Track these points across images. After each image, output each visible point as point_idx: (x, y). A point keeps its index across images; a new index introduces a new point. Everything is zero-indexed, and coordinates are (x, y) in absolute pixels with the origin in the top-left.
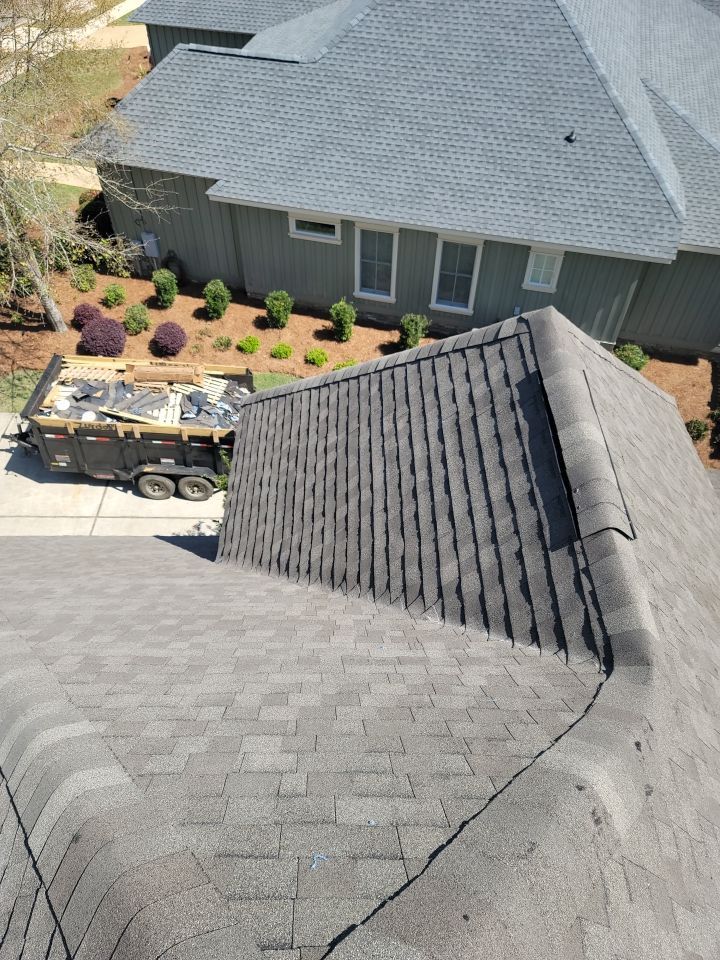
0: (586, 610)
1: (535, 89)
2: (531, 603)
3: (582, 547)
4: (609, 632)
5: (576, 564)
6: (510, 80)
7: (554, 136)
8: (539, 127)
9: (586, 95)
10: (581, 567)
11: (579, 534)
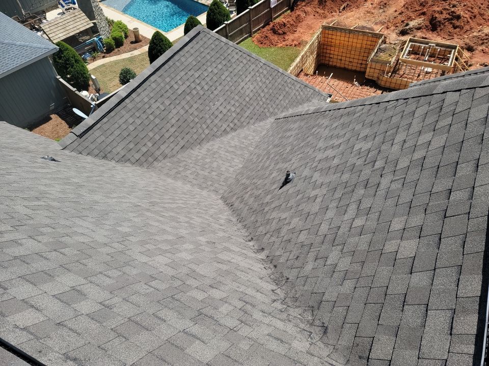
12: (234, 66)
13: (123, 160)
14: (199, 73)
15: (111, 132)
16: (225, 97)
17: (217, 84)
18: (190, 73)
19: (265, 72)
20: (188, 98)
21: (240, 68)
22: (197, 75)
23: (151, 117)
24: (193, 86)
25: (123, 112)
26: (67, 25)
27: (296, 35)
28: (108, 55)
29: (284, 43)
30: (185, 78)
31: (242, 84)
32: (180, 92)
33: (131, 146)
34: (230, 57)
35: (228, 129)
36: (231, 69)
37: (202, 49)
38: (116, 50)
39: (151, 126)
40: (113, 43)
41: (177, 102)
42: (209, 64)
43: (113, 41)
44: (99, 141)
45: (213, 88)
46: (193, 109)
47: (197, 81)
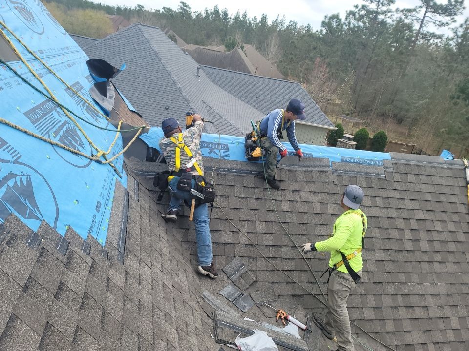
1: (151, 89)
6: (140, 85)
7: (159, 106)
8: (152, 102)
9: (173, 93)
14: (428, 216)
16: (453, 290)
17: (451, 258)
24: (400, 223)
39: (274, 217)
45: (438, 257)
47: (414, 225)
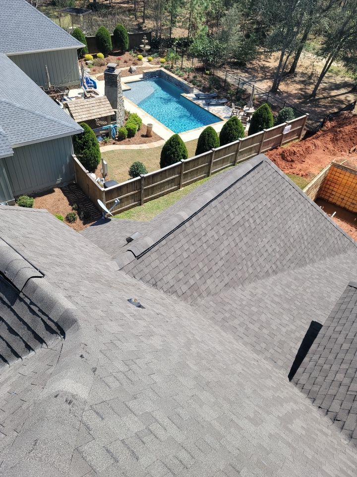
0: (42, 319)
2: (18, 335)
3: (24, 295)
4: (56, 321)
5: (26, 303)
10: (29, 303)
11: (18, 290)
12: (286, 202)
13: (171, 291)
14: (255, 204)
15: (165, 257)
16: (273, 234)
17: (268, 219)
18: (247, 203)
19: (311, 214)
20: (241, 230)
21: (290, 205)
22: (252, 207)
23: (205, 246)
24: (247, 217)
25: (181, 236)
26: (91, 108)
27: (304, 165)
28: (118, 142)
29: (290, 170)
30: (242, 208)
31: (290, 223)
32: (234, 222)
33: (181, 276)
34: (283, 193)
35: (270, 271)
36: (282, 206)
37: (261, 180)
38: (127, 139)
39: (203, 256)
40: (126, 132)
41: (230, 233)
42: (265, 196)
43: (127, 131)
44: (153, 265)
45: (264, 223)
46: (242, 243)
47: (252, 213)
